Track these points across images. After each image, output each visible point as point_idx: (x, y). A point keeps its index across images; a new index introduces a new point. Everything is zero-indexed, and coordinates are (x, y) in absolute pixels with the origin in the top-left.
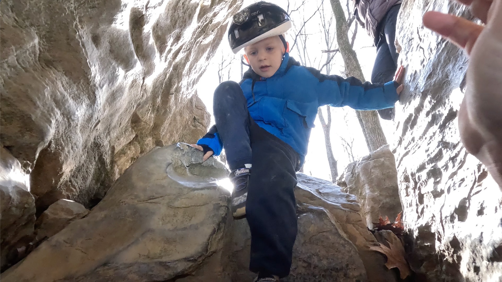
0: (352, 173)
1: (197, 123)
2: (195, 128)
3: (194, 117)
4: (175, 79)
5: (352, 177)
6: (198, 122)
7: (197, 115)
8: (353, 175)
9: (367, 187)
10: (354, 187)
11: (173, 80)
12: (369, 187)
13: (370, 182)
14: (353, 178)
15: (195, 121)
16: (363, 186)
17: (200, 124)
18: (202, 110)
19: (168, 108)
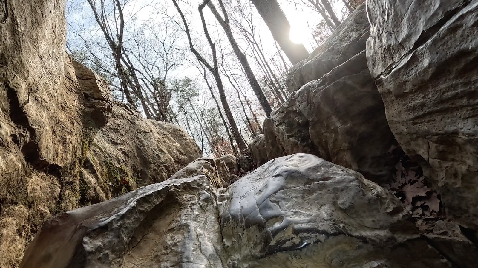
0: (308, 103)
1: (94, 101)
2: (94, 109)
3: (85, 94)
4: (15, 78)
5: (310, 108)
6: (95, 99)
7: (87, 90)
8: (310, 106)
9: (334, 119)
10: (316, 120)
11: (11, 82)
12: (337, 119)
13: (337, 112)
14: (312, 110)
15: (89, 98)
16: (329, 118)
17: (98, 101)
18: (90, 79)
19: (32, 125)
